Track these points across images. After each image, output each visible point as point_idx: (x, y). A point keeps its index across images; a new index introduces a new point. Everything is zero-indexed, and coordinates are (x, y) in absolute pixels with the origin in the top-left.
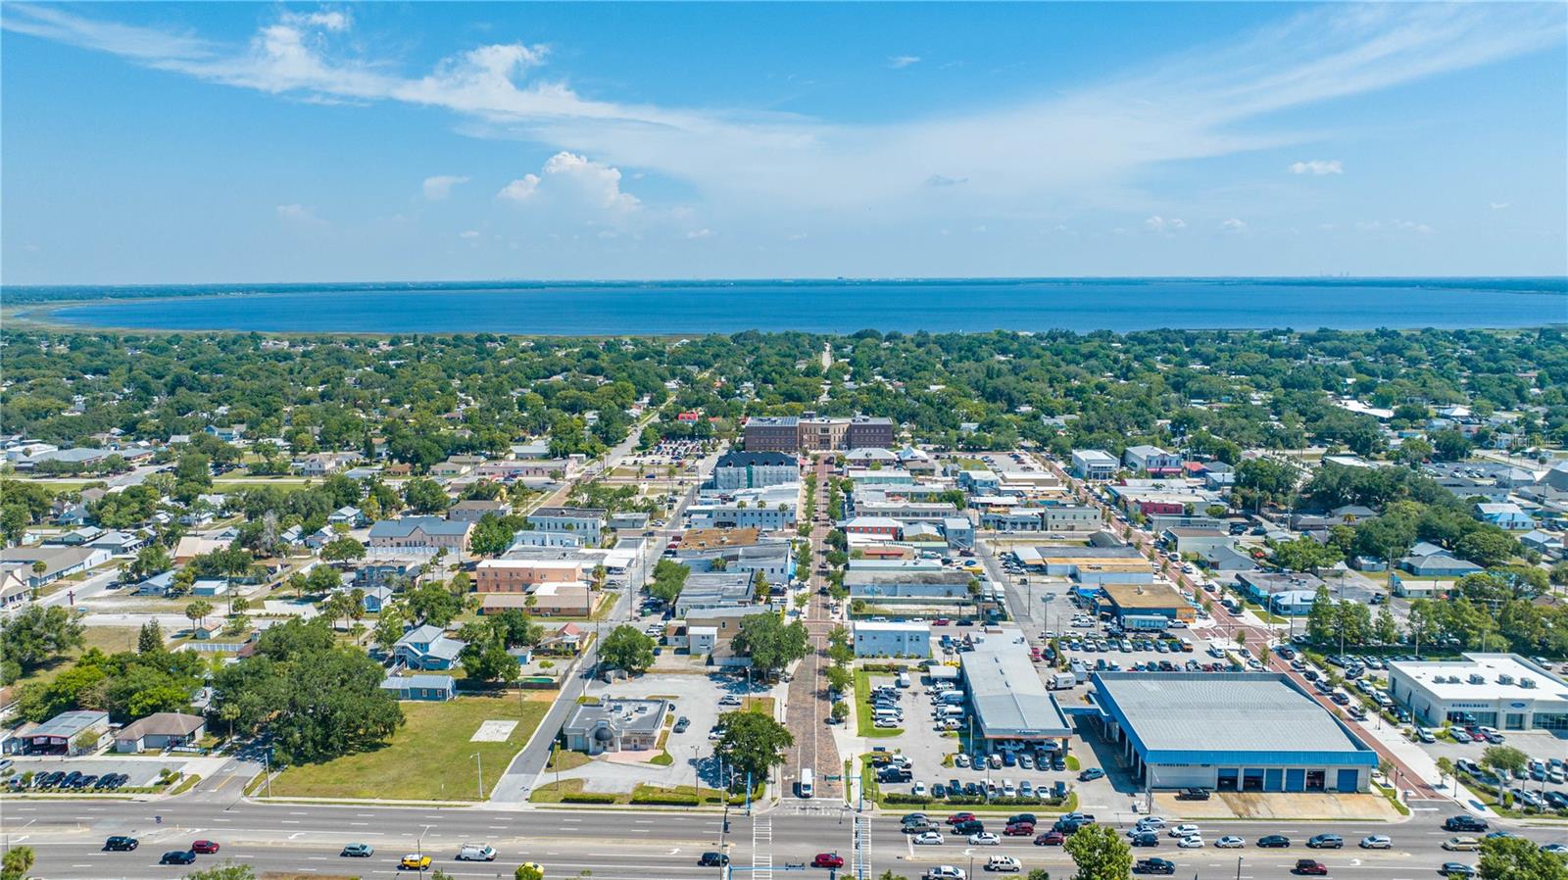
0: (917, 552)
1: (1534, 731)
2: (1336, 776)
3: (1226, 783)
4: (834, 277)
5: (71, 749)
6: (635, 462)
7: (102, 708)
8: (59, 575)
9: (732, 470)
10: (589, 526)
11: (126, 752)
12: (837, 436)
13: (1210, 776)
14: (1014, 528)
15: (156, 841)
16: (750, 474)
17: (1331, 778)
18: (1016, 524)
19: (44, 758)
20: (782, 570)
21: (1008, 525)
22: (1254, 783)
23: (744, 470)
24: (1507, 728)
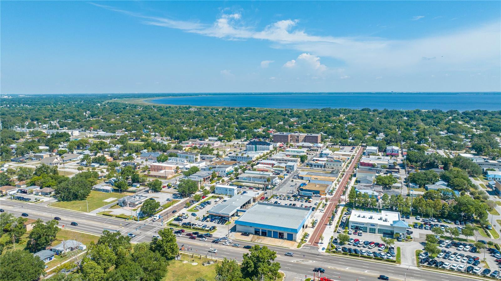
0: (274, 170)
1: (378, 234)
2: (287, 235)
3: (257, 233)
4: (390, 91)
5: (28, 193)
6: (237, 143)
7: (39, 186)
8: (70, 160)
9: (251, 146)
10: (192, 157)
11: (37, 195)
12: (301, 139)
13: (252, 230)
14: (315, 167)
15: (21, 211)
16: (256, 147)
17: (285, 236)
18: (316, 166)
19: (23, 194)
20: (224, 172)
21: (313, 166)
22: (264, 234)
23: (254, 146)
24: (370, 232)
